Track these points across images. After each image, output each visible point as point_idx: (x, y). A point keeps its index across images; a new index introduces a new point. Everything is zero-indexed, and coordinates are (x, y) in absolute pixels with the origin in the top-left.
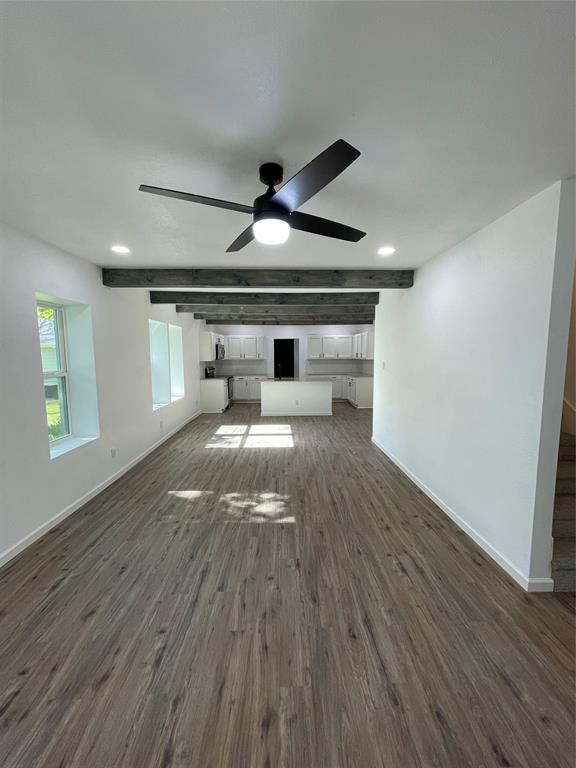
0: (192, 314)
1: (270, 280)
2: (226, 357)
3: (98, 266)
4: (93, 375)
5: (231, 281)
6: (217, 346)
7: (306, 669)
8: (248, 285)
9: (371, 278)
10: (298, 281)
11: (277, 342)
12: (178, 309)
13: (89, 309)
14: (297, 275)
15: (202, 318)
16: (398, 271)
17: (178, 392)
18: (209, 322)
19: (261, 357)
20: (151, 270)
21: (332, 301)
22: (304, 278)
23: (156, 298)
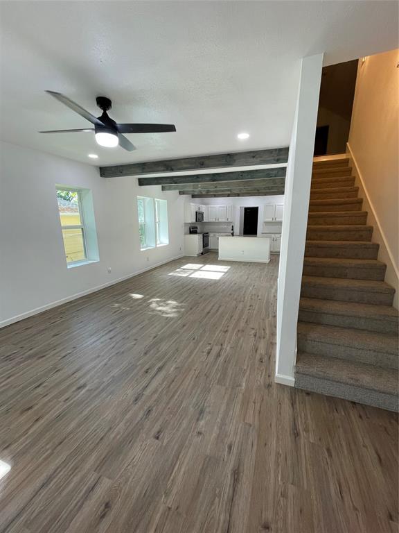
0: (178, 191)
1: (185, 166)
2: (205, 220)
3: (97, 166)
4: (95, 228)
5: (162, 168)
6: (196, 212)
7: (113, 377)
8: (172, 170)
9: (254, 157)
10: (202, 165)
11: (246, 209)
12: (163, 189)
13: (91, 191)
14: (202, 160)
15: (187, 194)
16: (276, 150)
17: (164, 240)
18: (193, 196)
19: (229, 220)
20: (122, 166)
21: (249, 176)
22: (207, 162)
23: (142, 182)
